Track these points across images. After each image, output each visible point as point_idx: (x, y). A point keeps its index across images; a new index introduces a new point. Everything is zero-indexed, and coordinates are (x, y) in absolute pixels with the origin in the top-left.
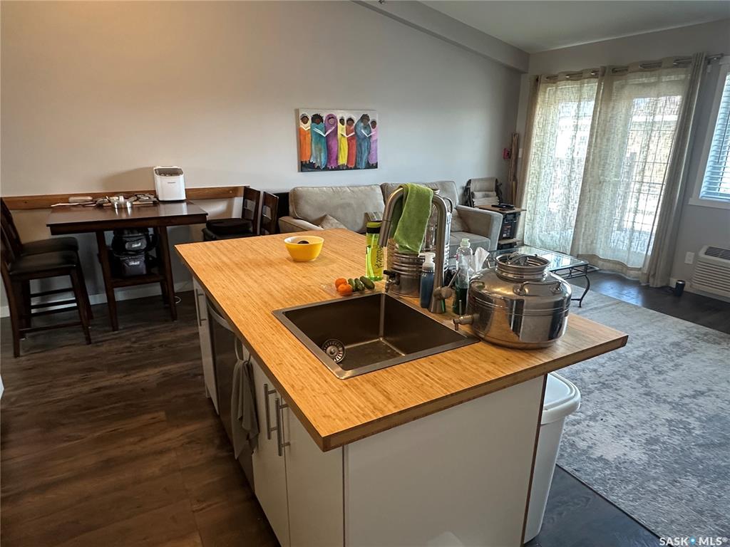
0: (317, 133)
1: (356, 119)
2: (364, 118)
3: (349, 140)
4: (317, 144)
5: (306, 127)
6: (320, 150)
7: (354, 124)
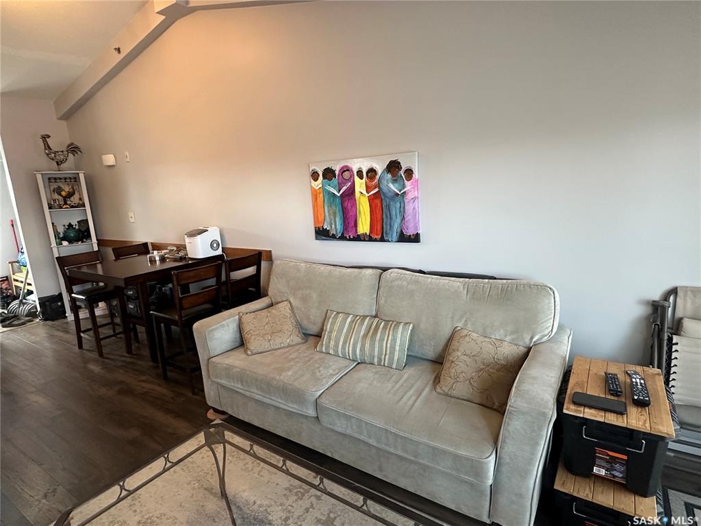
4: (330, 206)
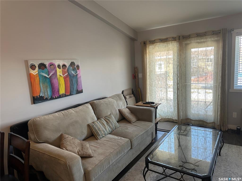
0: (43, 76)
1: (68, 65)
2: (72, 64)
3: (65, 78)
4: (44, 83)
5: (34, 72)
6: (47, 87)
7: (67, 68)
